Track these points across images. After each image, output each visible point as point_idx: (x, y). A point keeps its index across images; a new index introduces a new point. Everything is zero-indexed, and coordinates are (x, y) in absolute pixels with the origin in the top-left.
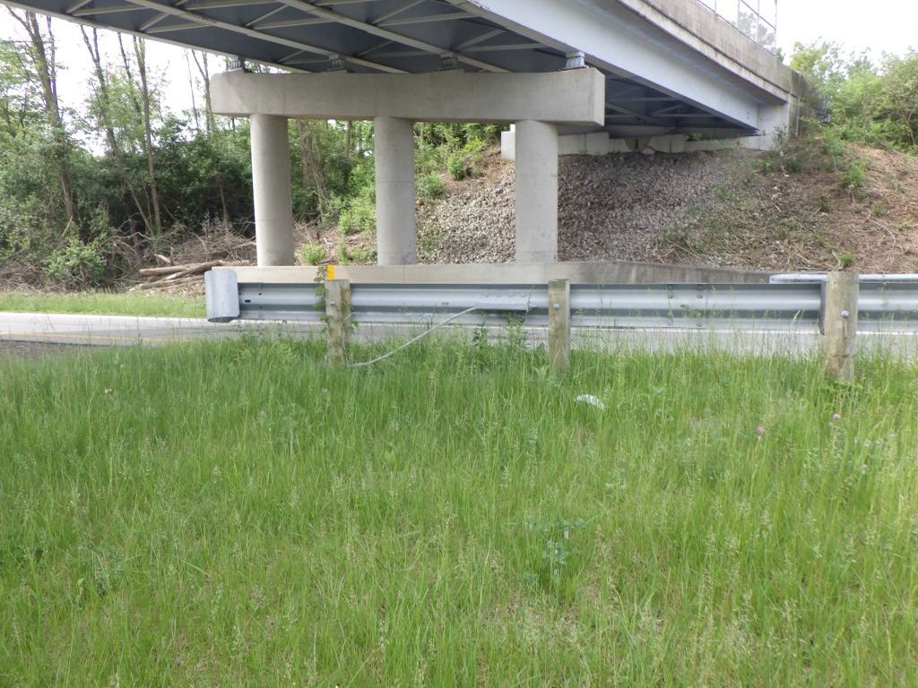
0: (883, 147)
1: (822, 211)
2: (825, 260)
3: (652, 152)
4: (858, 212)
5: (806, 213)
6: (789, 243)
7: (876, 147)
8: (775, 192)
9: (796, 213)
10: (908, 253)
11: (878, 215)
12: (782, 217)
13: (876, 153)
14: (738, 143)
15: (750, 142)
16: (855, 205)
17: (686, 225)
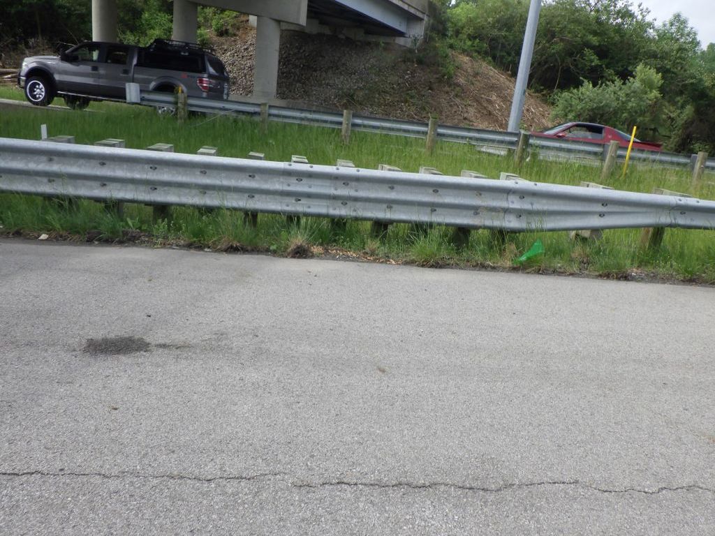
0: (471, 57)
1: (429, 89)
2: (425, 117)
3: (344, 37)
4: (447, 93)
5: (421, 89)
6: (409, 106)
7: (467, 56)
8: (408, 74)
9: (416, 88)
10: (465, 119)
11: (457, 96)
12: (408, 90)
13: (466, 59)
14: (394, 40)
15: (400, 41)
16: (447, 89)
17: (356, 87)
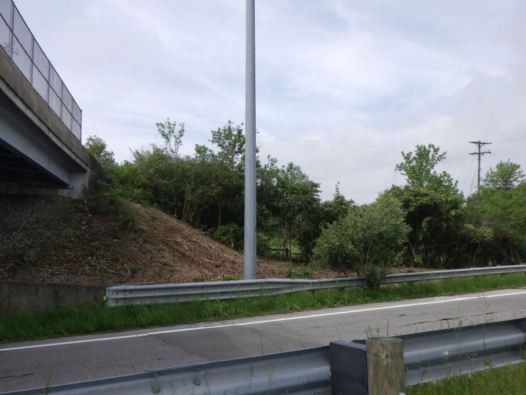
0: (141, 203)
1: (114, 238)
2: (120, 270)
4: (135, 240)
5: (105, 239)
6: (97, 258)
7: (138, 203)
8: (84, 225)
9: (99, 239)
10: (165, 264)
11: (145, 242)
12: (90, 241)
13: (138, 206)
14: (56, 192)
15: (64, 193)
16: (132, 235)
